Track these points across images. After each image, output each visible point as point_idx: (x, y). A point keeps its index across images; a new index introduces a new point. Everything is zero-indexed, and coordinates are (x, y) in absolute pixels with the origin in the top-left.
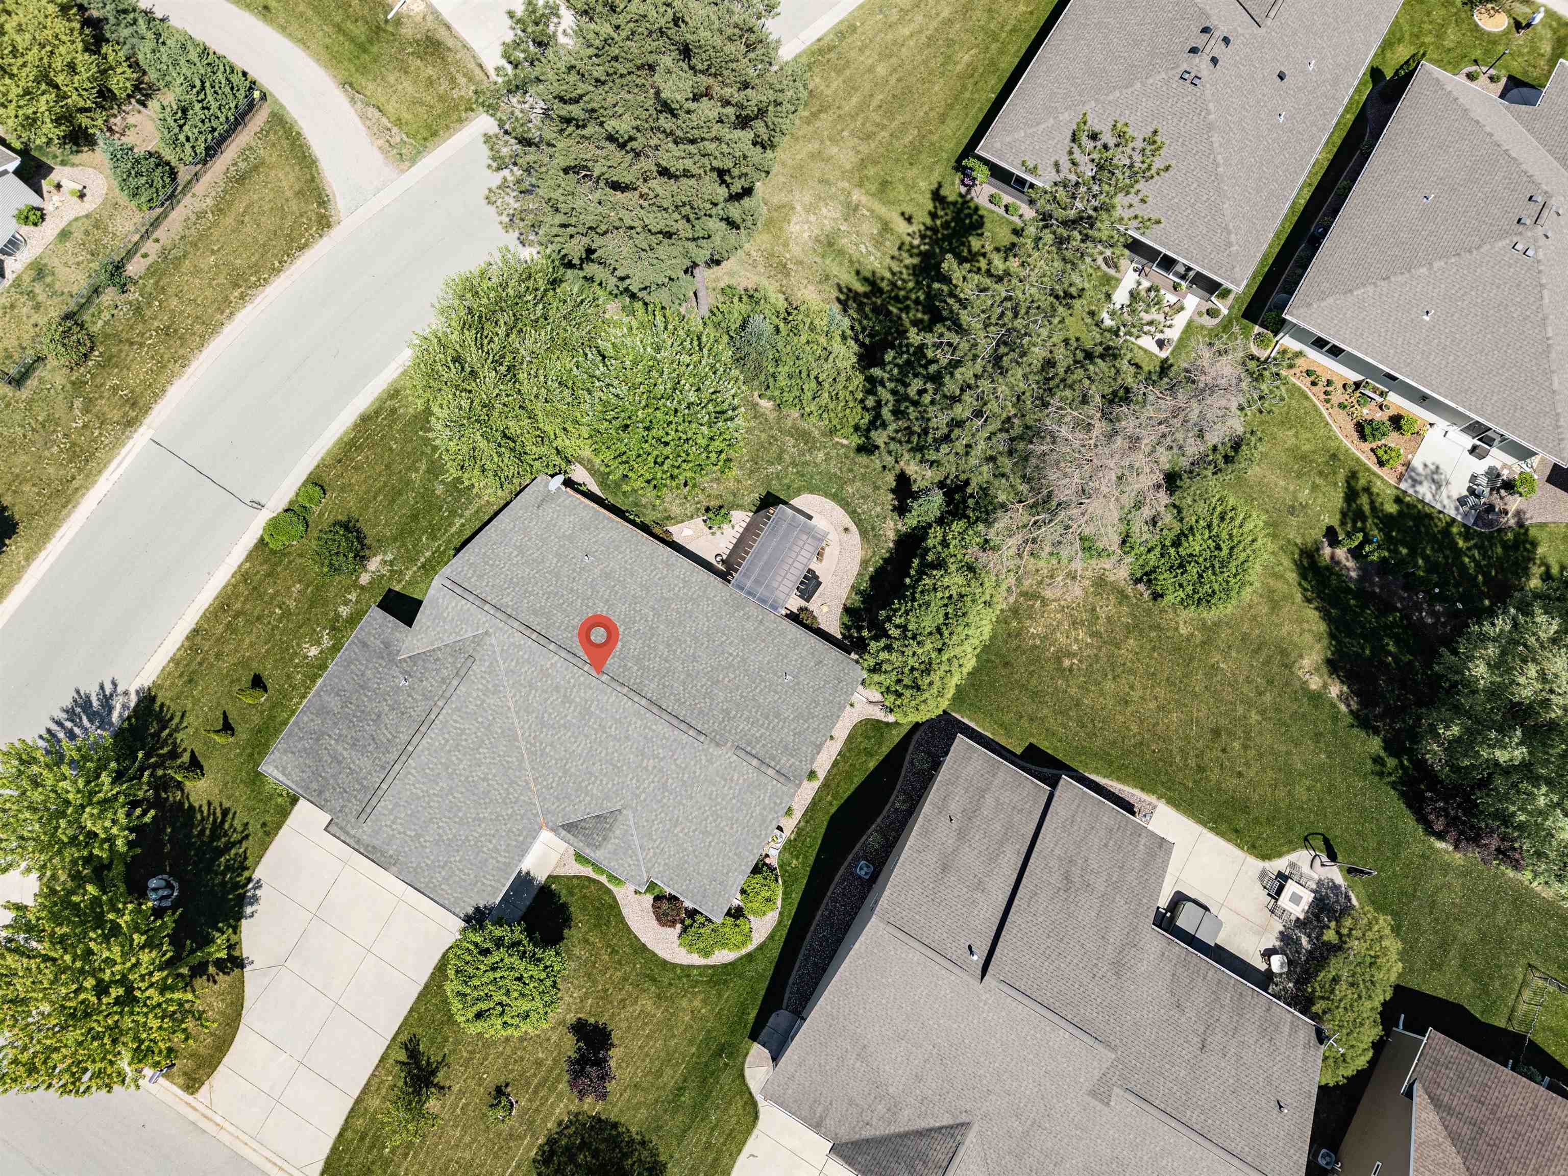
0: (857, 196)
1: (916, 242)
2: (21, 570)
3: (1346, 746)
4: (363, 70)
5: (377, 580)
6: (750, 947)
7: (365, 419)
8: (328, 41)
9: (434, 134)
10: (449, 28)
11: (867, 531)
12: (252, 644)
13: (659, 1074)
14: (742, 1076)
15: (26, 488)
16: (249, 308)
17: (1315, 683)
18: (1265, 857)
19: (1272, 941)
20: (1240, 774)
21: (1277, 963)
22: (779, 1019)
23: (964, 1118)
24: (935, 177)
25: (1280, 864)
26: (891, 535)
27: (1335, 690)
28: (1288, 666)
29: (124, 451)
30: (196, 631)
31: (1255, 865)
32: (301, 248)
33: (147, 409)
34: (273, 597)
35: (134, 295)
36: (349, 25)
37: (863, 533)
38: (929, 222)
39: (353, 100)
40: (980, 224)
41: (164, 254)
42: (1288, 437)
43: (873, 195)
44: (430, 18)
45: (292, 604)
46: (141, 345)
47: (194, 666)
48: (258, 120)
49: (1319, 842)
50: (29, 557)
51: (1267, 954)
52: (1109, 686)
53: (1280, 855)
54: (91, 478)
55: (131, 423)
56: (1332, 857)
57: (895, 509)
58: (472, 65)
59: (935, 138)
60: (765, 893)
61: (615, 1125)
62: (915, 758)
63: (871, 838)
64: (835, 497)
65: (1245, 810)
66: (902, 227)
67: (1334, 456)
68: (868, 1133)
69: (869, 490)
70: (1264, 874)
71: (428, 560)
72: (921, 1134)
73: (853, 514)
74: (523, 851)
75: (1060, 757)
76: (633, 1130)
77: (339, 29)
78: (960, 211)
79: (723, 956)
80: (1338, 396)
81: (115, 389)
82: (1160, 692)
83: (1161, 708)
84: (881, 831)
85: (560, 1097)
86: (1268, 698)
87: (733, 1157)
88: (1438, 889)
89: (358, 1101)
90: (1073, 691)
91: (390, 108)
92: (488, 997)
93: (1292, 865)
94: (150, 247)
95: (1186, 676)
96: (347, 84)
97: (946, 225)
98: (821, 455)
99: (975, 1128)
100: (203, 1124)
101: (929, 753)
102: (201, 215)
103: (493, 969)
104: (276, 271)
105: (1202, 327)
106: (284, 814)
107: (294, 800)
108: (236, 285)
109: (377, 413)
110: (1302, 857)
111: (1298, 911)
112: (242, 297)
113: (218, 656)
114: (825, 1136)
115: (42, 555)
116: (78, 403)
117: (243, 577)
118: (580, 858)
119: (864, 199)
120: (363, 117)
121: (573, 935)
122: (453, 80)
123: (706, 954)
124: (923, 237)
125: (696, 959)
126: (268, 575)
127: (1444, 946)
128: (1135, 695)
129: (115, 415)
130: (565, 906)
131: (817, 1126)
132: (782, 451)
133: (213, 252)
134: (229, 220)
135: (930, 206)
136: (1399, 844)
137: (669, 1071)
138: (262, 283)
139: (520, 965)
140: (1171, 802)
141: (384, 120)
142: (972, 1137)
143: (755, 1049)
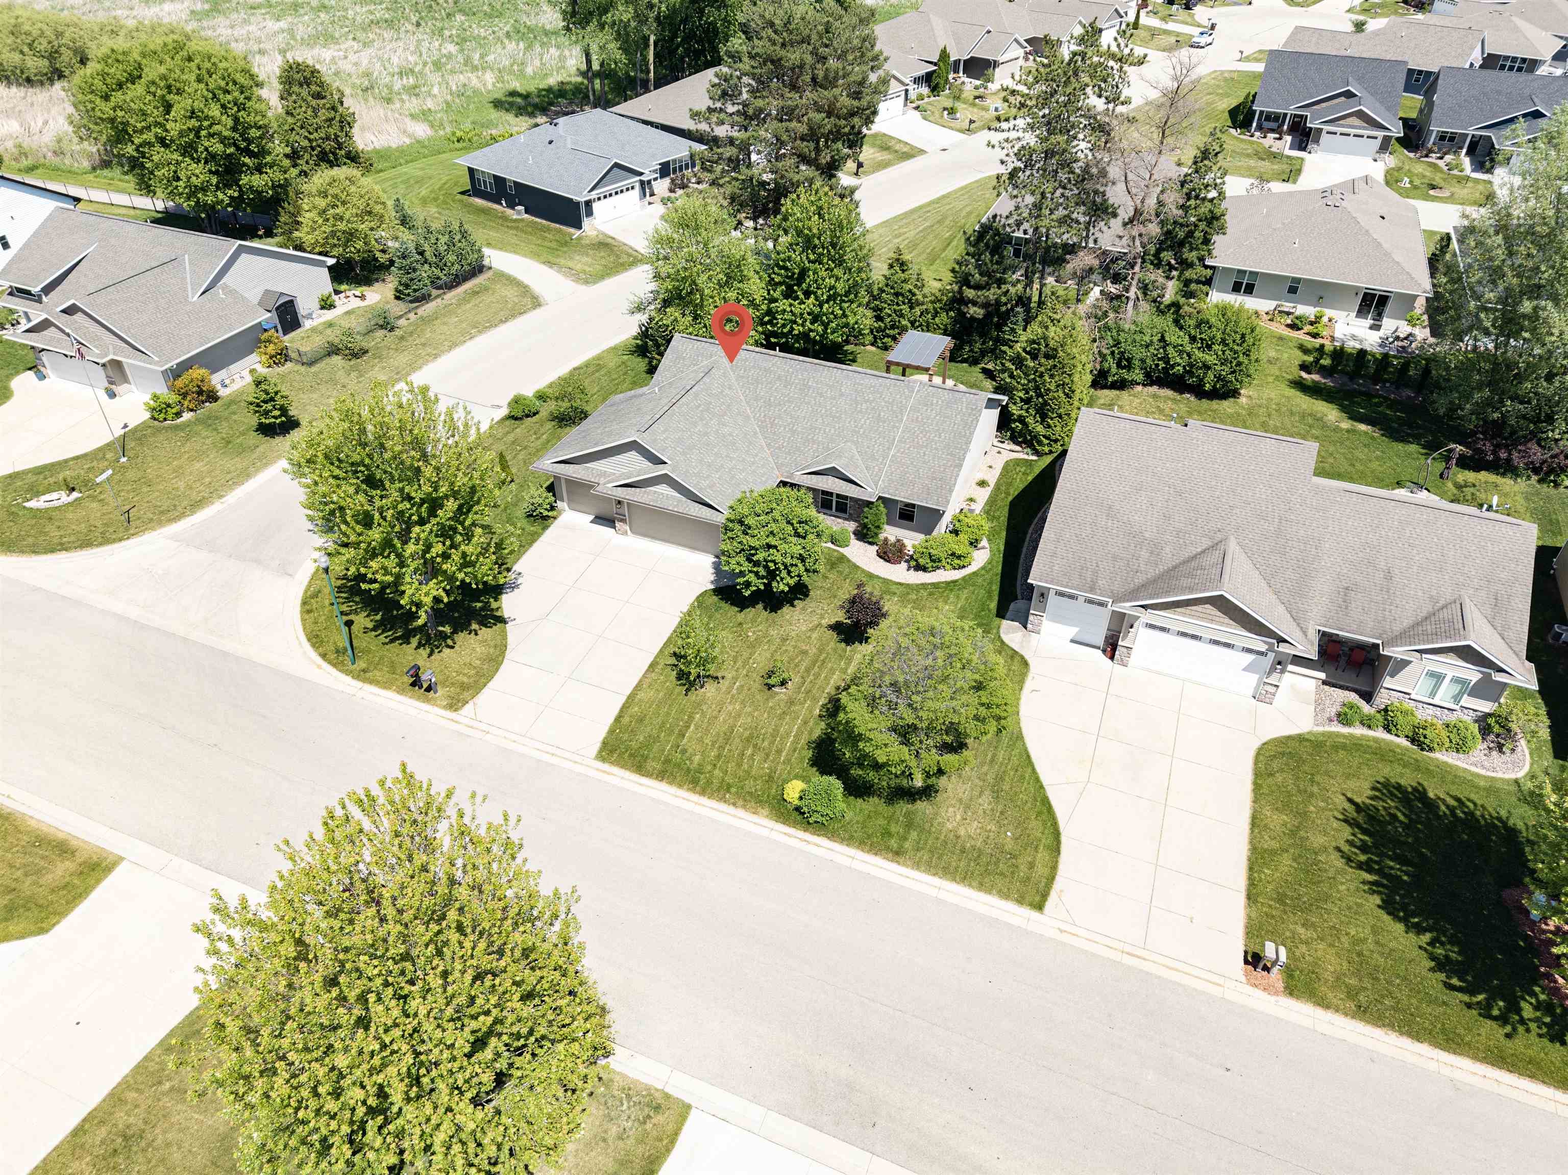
3: (1392, 449)
4: (557, 257)
6: (974, 568)
8: (531, 250)
9: (610, 274)
10: (614, 239)
14: (1000, 640)
16: (485, 336)
17: (1345, 426)
22: (1018, 605)
23: (1219, 536)
27: (1363, 427)
28: (1319, 420)
32: (522, 314)
35: (399, 332)
36: (545, 244)
38: (953, 280)
39: (551, 267)
41: (421, 318)
44: (602, 237)
46: (404, 350)
48: (487, 275)
58: (631, 251)
67: (1285, 339)
68: (1140, 579)
81: (384, 367)
91: (578, 267)
94: (412, 316)
96: (547, 262)
99: (1233, 541)
100: (469, 730)
102: (448, 305)
104: (504, 322)
108: (475, 328)
109: (587, 365)
112: (480, 332)
120: (559, 272)
122: (618, 256)
124: (951, 285)
131: (1091, 590)
135: (950, 275)
138: (493, 327)
141: (574, 272)
142: (1233, 546)
143: (1005, 624)
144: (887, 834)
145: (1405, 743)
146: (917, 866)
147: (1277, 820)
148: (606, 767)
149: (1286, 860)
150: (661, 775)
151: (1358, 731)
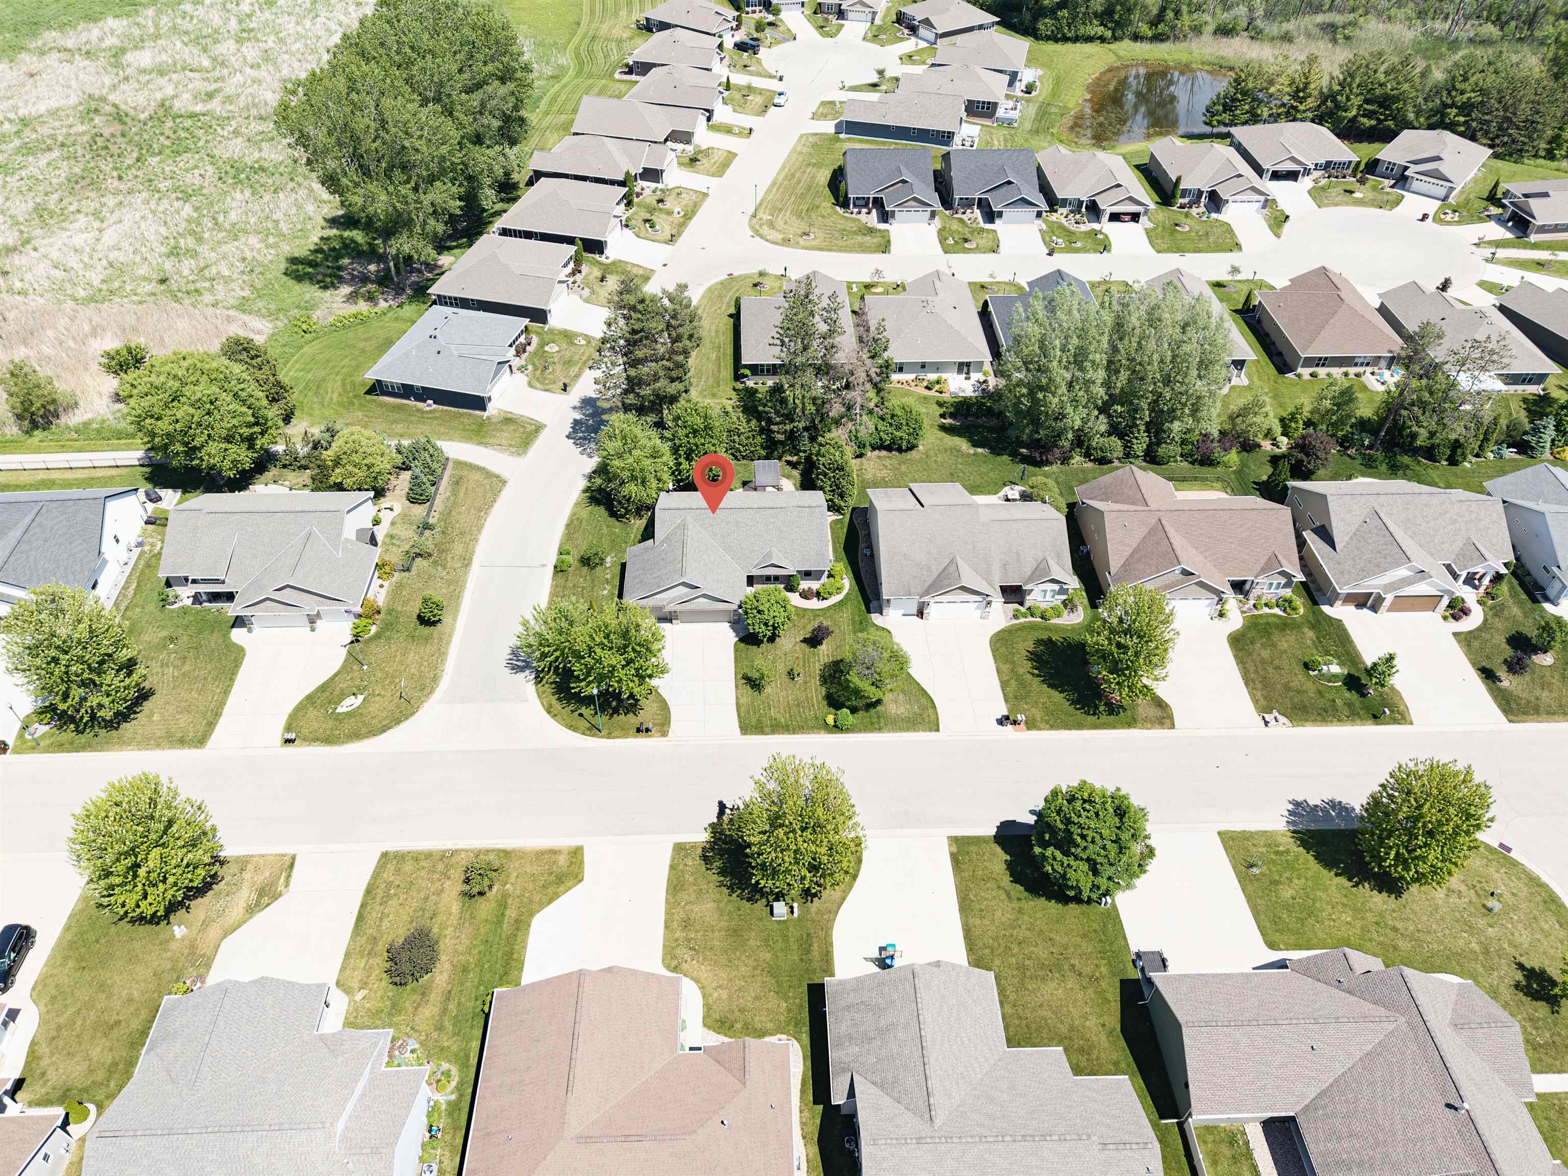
1: (738, 404)
2: (454, 625)
3: (997, 461)
4: (484, 437)
5: (613, 563)
6: (846, 590)
7: (569, 525)
8: (462, 435)
9: (528, 444)
10: (513, 413)
11: (788, 477)
14: (875, 624)
16: (491, 515)
17: (972, 451)
18: (995, 493)
22: (873, 598)
23: (954, 555)
24: (731, 386)
25: (1002, 493)
27: (980, 450)
28: (959, 451)
29: (471, 574)
33: (471, 558)
35: (438, 529)
36: (468, 427)
38: (738, 397)
39: (486, 447)
41: (442, 514)
44: (502, 413)
45: (584, 584)
46: (454, 542)
48: (450, 465)
49: (1009, 483)
50: (455, 620)
53: (1000, 491)
54: (463, 587)
55: (467, 565)
56: (1016, 484)
57: (793, 470)
58: (528, 420)
59: (720, 377)
62: (859, 523)
65: (980, 487)
67: (925, 398)
68: (927, 584)
73: (779, 475)
77: (464, 430)
79: (839, 597)
80: (913, 384)
81: (452, 558)
84: (865, 543)
86: (960, 460)
89: (737, 704)
91: (504, 442)
93: (1006, 491)
94: (434, 514)
96: (480, 443)
99: (958, 557)
101: (863, 521)
102: (448, 499)
104: (495, 501)
108: (481, 511)
109: (572, 521)
110: (1007, 489)
112: (486, 513)
115: (460, 616)
116: (439, 568)
117: (555, 588)
120: (495, 450)
122: (524, 427)
124: (739, 402)
125: (830, 603)
126: (567, 581)
129: (459, 565)
131: (910, 594)
133: (462, 506)
134: (461, 495)
138: (491, 506)
141: (504, 447)
142: (959, 560)
143: (873, 615)
144: (872, 723)
145: (1039, 620)
146: (889, 731)
147: (1005, 668)
148: (748, 737)
149: (1013, 682)
150: (773, 732)
151: (1022, 620)
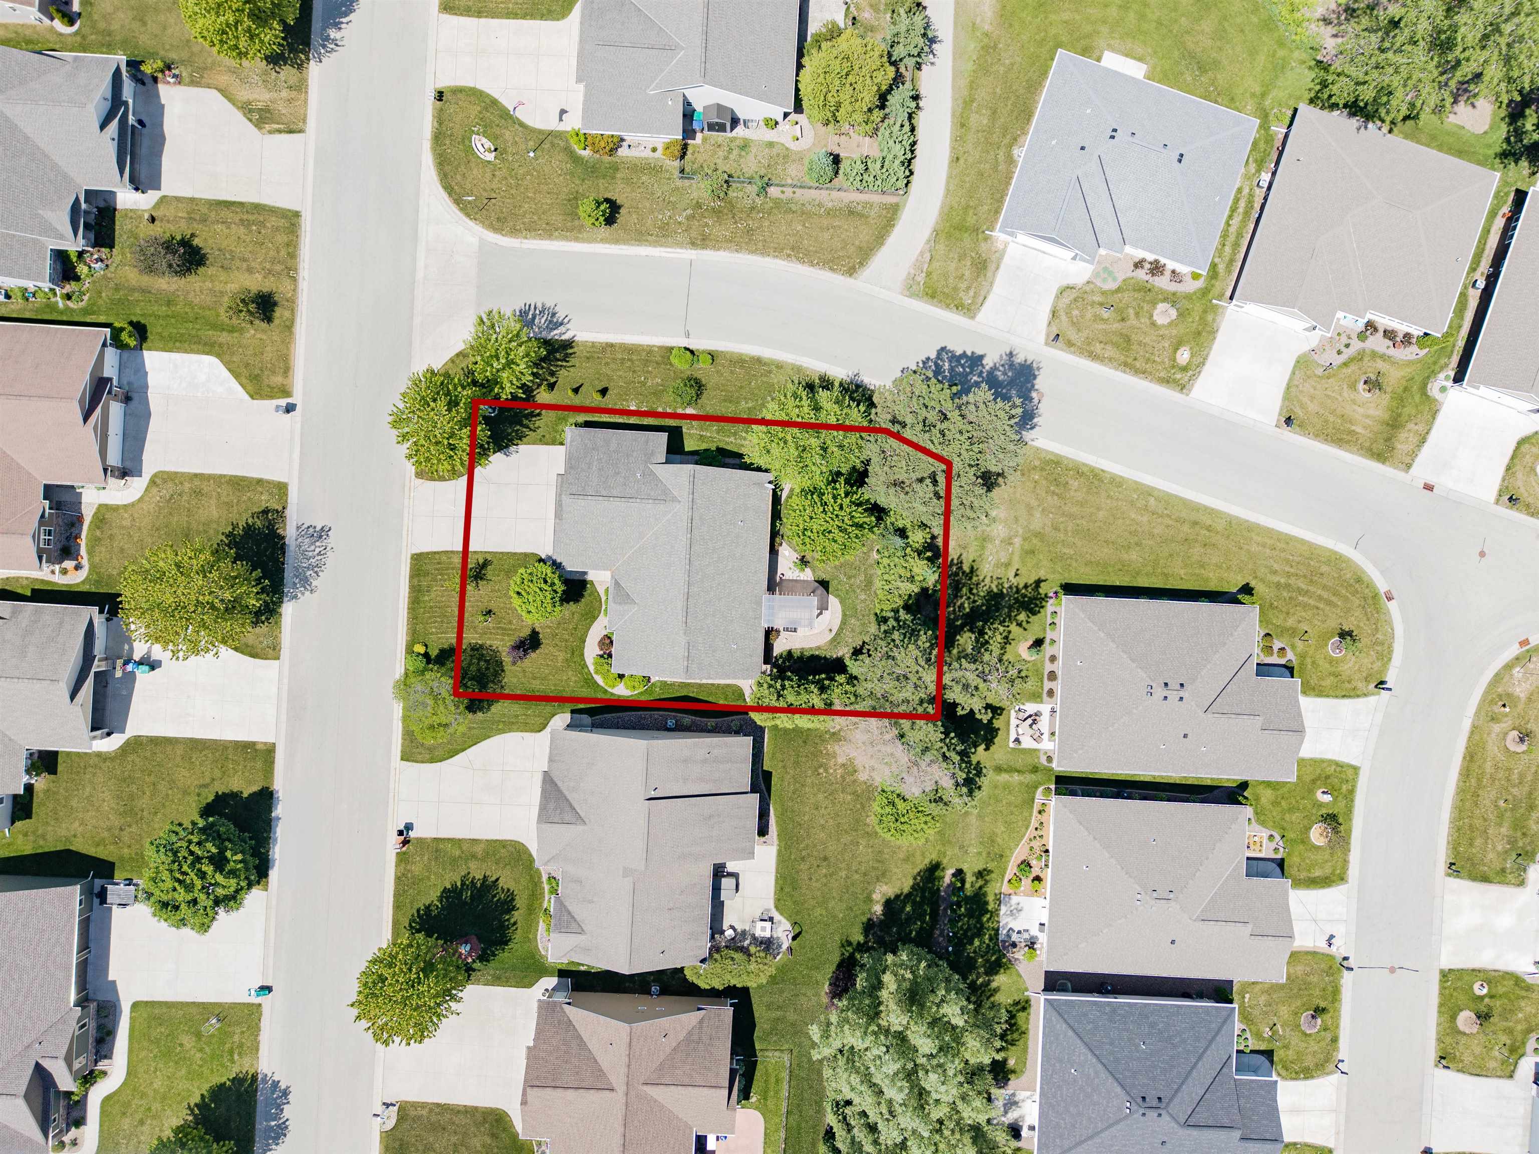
0: (1017, 541)
1: (1006, 585)
3: (853, 924)
4: (949, 236)
6: (610, 690)
7: (759, 361)
8: (956, 206)
9: (933, 297)
10: (997, 268)
11: (836, 641)
12: (620, 377)
13: (535, 678)
14: (554, 715)
15: (634, 216)
16: (785, 263)
17: (876, 896)
18: (777, 907)
19: (739, 928)
20: (811, 879)
21: (729, 933)
22: (586, 719)
23: (586, 820)
24: (1050, 577)
25: (777, 916)
26: (840, 654)
28: (878, 880)
29: (678, 250)
30: (612, 345)
31: (771, 905)
32: (831, 269)
33: (704, 247)
34: (648, 372)
36: (971, 212)
37: (834, 640)
38: (1021, 586)
39: (929, 241)
40: (1034, 613)
41: (790, 201)
42: (1000, 828)
43: (1022, 549)
44: (997, 255)
45: (649, 384)
46: (736, 223)
47: (596, 355)
49: (797, 930)
51: (732, 927)
52: (821, 796)
53: (781, 914)
54: (656, 244)
55: (693, 244)
56: (794, 938)
57: (855, 649)
58: (983, 293)
59: (1074, 564)
60: (636, 684)
61: (503, 671)
62: (735, 721)
63: (687, 719)
64: (844, 615)
65: (794, 889)
66: (1011, 574)
67: (1001, 856)
68: (560, 784)
69: (858, 630)
70: (768, 910)
71: (706, 437)
72: (571, 806)
73: (841, 629)
74: (596, 567)
75: (773, 789)
76: (506, 680)
77: (966, 208)
78: (1036, 599)
79: (599, 679)
80: (1036, 844)
81: (707, 225)
82: (831, 822)
83: (823, 827)
84: (693, 722)
85: (503, 640)
86: (857, 877)
87: (518, 730)
88: (804, 995)
90: (809, 780)
91: (936, 264)
92: (528, 593)
93: (780, 922)
94: (789, 191)
95: (846, 832)
96: (937, 233)
97: (1024, 596)
98: (863, 597)
99: (585, 827)
100: (407, 489)
101: (741, 726)
102: (820, 205)
103: (541, 589)
104: (812, 264)
105: (1038, 758)
106: (553, 443)
107: (562, 444)
108: (793, 249)
109: (765, 364)
110: (787, 925)
111: (759, 933)
112: (789, 256)
113: (607, 364)
114: (549, 766)
115: (607, 246)
116: (689, 212)
117: (649, 351)
118: (607, 590)
119: (1017, 545)
120: (922, 254)
121: (572, 606)
122: (968, 288)
123: (596, 673)
124: (1011, 587)
125: (592, 668)
126: (657, 363)
127: (779, 1008)
128: (823, 811)
129: (694, 234)
130: (582, 596)
131: (551, 760)
132: (854, 577)
133: (804, 225)
134: (825, 222)
135: (1031, 581)
136: (818, 968)
137: (538, 682)
138: (801, 261)
139: (548, 600)
140: (779, 852)
141: (926, 266)
143: (574, 715)
147: (479, 849)
148: (409, 561)
149: (457, 853)
